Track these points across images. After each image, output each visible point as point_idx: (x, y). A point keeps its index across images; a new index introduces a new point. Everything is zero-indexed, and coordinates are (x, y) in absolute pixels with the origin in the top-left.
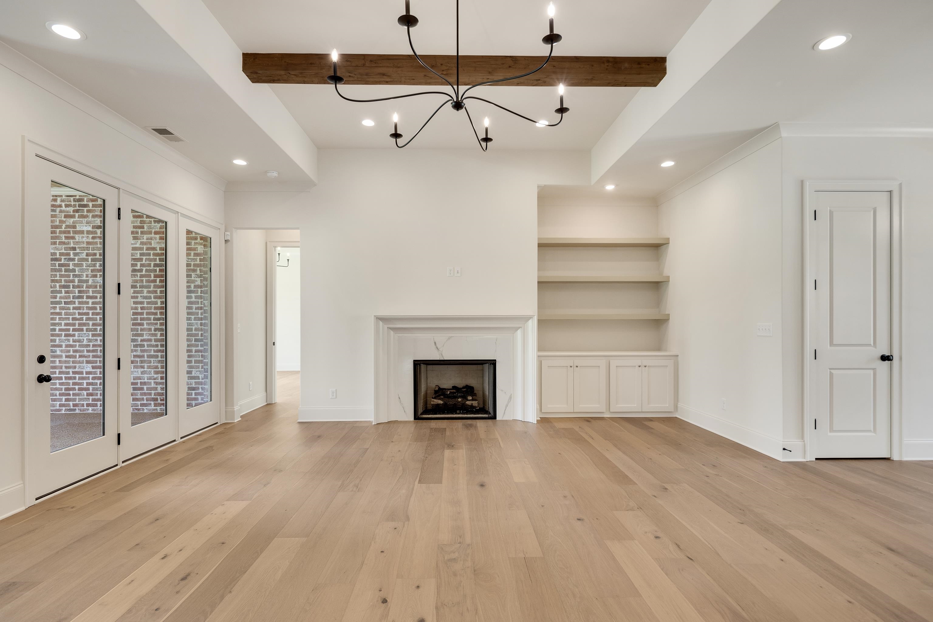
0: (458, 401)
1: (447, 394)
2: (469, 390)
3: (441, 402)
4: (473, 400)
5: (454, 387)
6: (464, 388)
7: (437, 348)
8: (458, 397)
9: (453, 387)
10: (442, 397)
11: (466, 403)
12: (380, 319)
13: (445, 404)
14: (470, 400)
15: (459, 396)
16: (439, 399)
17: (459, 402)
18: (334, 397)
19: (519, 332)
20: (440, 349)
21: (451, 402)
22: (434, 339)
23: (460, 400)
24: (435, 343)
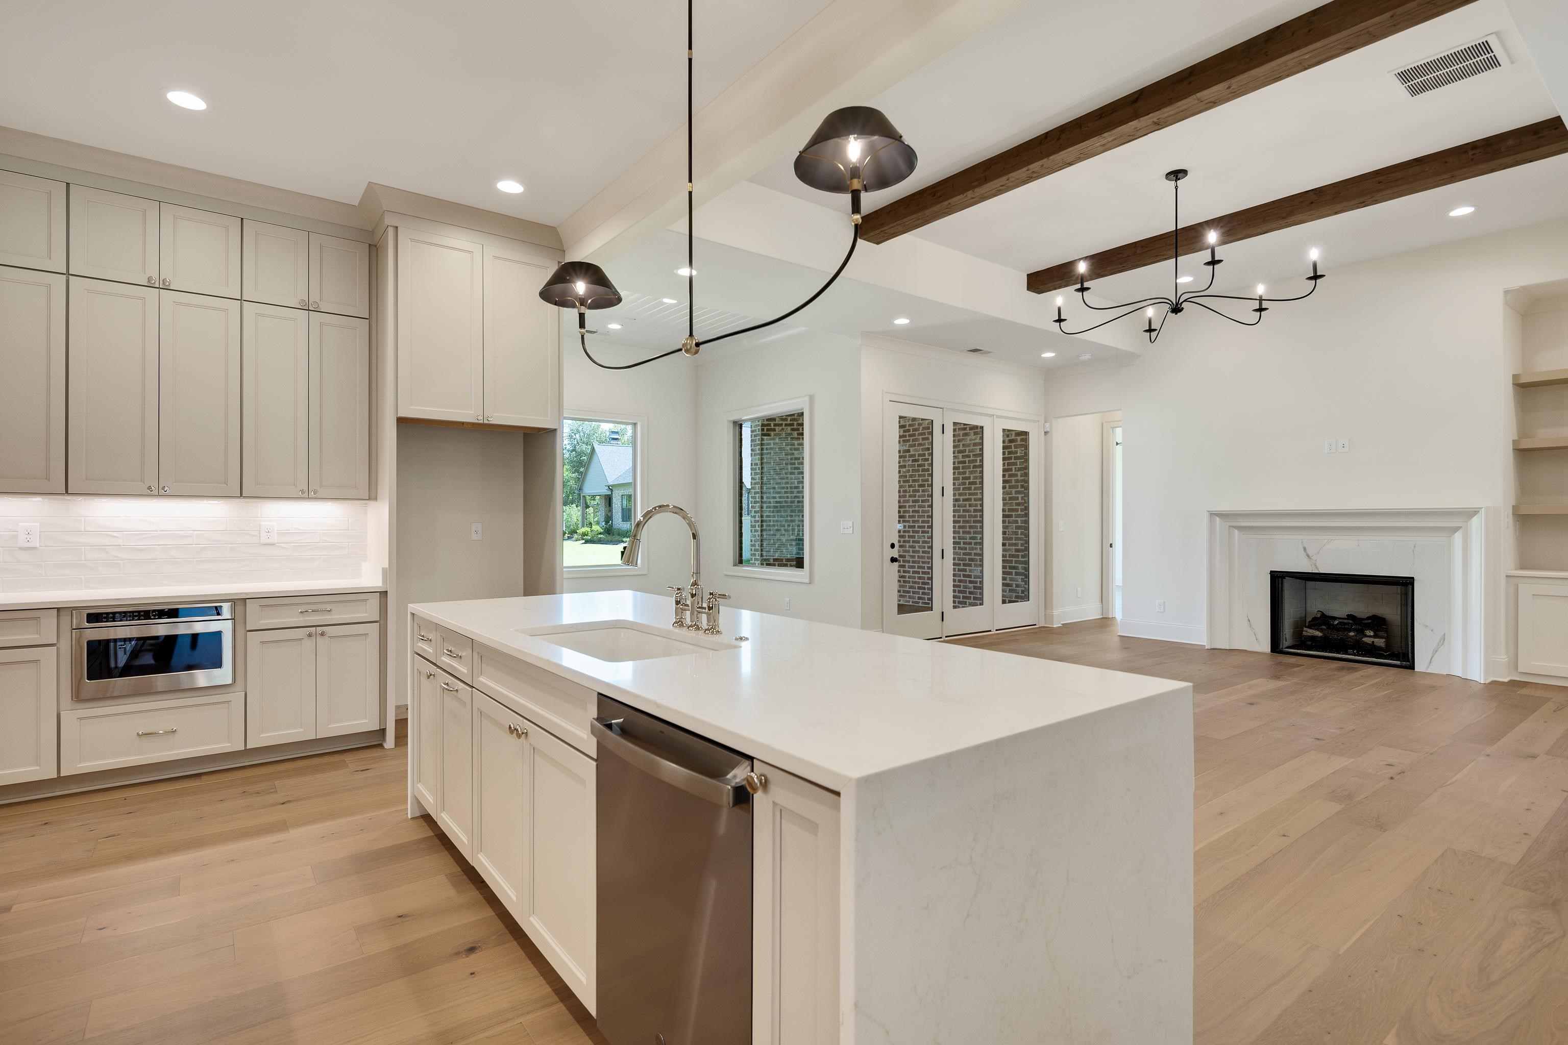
0: (1349, 635)
1: (1333, 624)
2: (1378, 623)
3: (1319, 634)
4: (1375, 636)
5: (1350, 617)
6: (1368, 618)
7: (1308, 556)
8: (1350, 631)
9: (1348, 615)
10: (1324, 627)
11: (1363, 639)
12: (1213, 514)
13: (1325, 638)
14: (1370, 636)
15: (1354, 629)
16: (1315, 629)
17: (1350, 638)
18: (1162, 610)
19: (1458, 537)
20: (1312, 558)
21: (1335, 635)
22: (1302, 542)
23: (1352, 634)
24: (1305, 549)
